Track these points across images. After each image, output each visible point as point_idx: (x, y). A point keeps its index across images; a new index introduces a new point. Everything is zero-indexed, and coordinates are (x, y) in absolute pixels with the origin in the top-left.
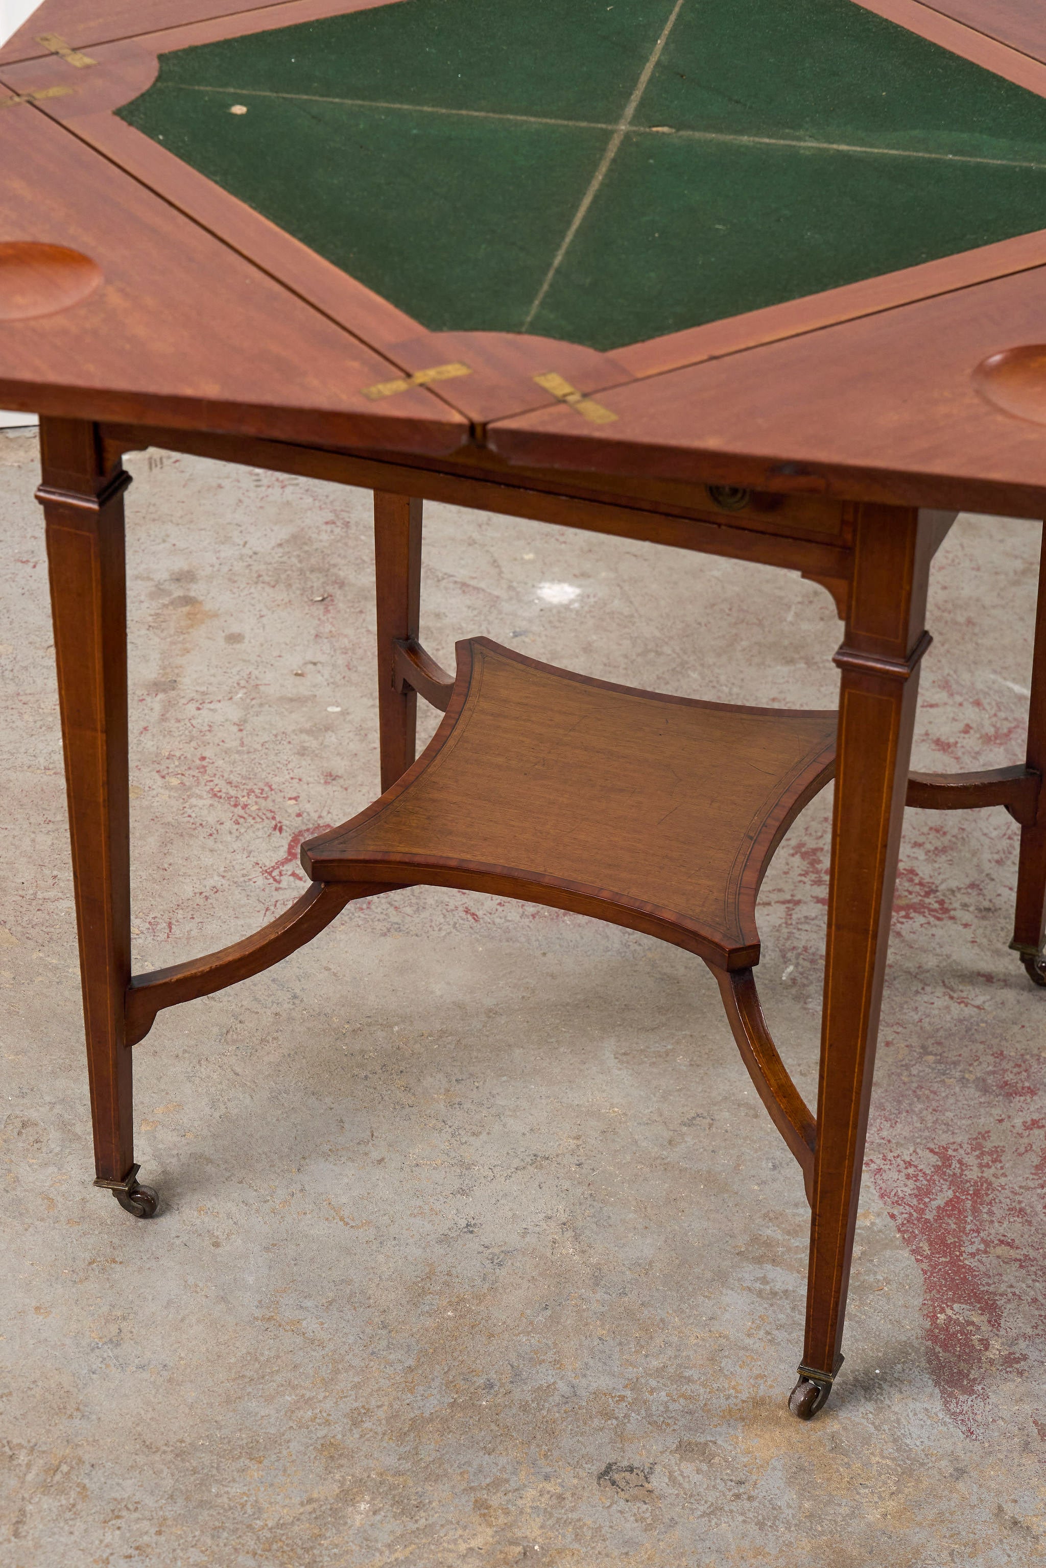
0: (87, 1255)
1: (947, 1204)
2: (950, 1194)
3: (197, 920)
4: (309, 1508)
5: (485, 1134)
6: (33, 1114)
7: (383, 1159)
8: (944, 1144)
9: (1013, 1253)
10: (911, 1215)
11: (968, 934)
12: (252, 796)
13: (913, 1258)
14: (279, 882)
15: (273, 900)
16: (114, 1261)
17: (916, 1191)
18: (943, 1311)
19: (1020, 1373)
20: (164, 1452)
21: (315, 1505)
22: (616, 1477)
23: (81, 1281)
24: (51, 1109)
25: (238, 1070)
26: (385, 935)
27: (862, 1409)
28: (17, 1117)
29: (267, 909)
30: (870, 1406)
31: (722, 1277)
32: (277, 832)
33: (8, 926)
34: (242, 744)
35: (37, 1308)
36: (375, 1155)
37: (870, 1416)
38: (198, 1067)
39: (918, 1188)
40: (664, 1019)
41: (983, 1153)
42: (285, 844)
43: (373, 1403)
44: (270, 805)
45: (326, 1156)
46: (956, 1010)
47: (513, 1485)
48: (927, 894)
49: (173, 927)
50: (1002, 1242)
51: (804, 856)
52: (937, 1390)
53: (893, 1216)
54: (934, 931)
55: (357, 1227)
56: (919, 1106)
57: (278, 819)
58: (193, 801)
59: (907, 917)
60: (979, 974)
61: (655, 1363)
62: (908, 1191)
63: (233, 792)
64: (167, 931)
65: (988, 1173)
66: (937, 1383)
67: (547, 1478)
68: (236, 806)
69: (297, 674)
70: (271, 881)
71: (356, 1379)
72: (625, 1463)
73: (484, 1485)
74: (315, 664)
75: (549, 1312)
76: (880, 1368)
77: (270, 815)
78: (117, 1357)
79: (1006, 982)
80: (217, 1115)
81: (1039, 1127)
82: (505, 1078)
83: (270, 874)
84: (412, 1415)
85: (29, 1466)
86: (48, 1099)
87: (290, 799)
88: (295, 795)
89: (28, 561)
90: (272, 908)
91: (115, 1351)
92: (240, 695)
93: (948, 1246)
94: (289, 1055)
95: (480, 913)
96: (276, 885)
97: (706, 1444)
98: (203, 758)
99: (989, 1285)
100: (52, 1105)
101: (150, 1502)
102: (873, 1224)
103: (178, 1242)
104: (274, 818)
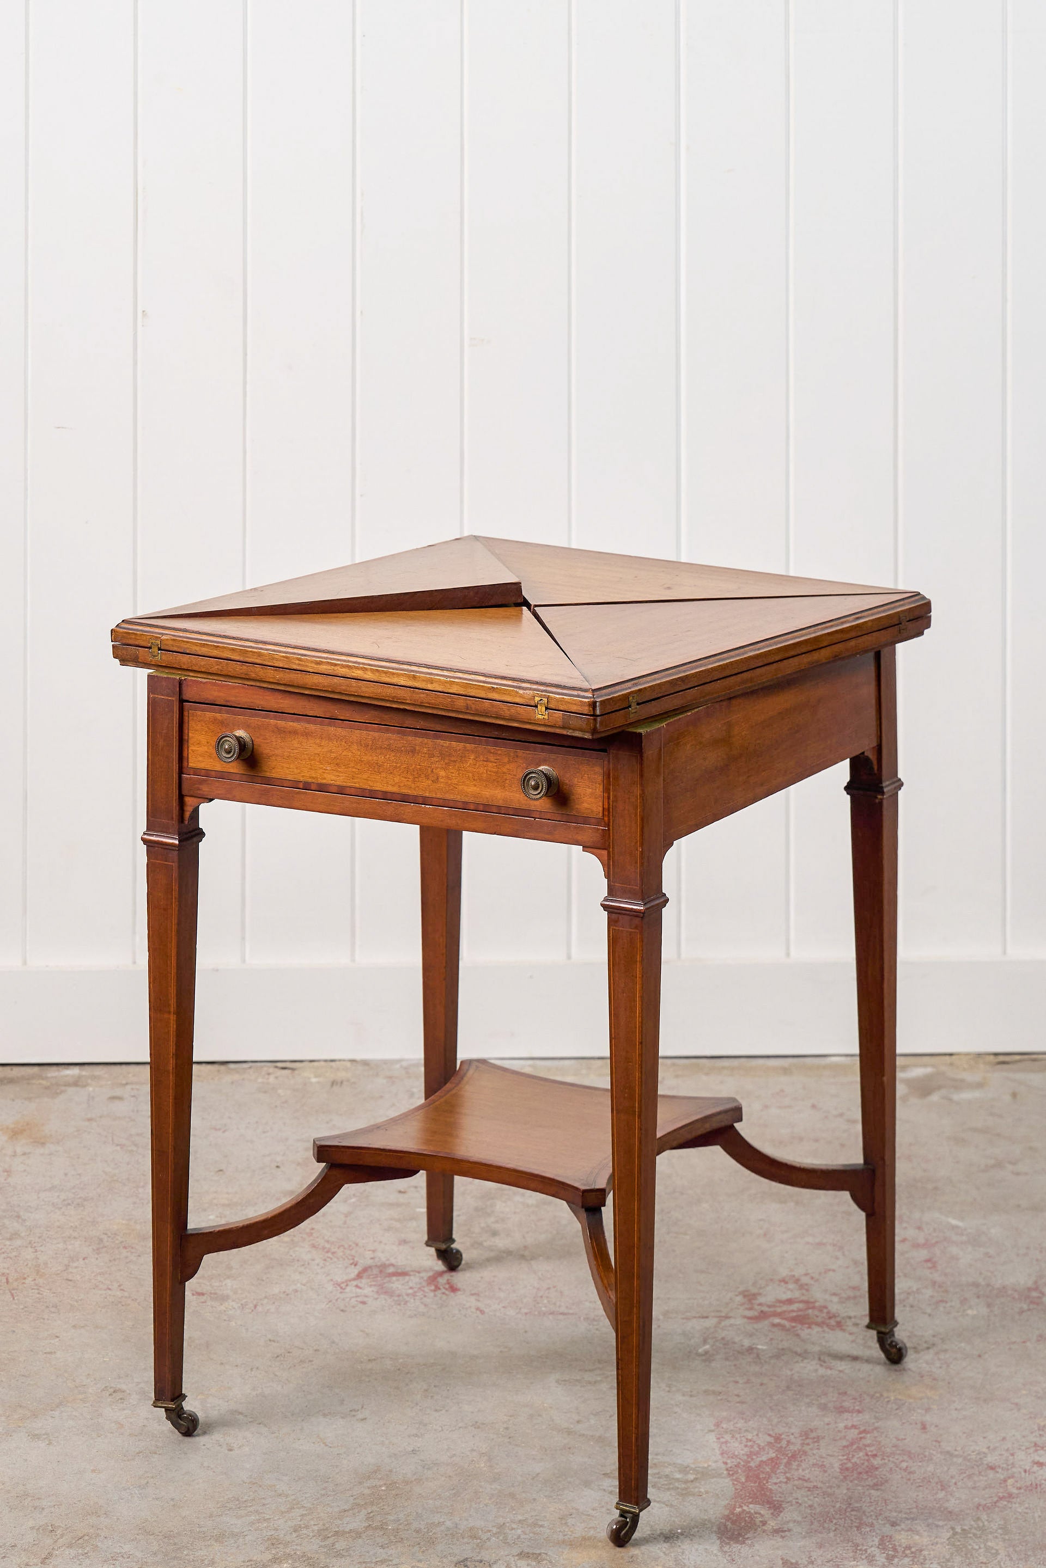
0: (137, 1450)
1: (769, 1460)
2: (774, 1455)
3: (276, 1304)
4: (248, 1564)
5: (444, 1411)
6: (124, 1387)
7: (365, 1419)
8: (780, 1432)
9: (805, 1484)
10: (740, 1463)
11: (851, 1338)
12: (342, 1249)
13: (731, 1483)
14: (344, 1289)
15: (336, 1298)
16: (156, 1453)
17: (748, 1453)
18: (741, 1507)
19: (783, 1537)
20: (158, 1535)
21: (252, 1563)
22: (469, 1563)
23: (128, 1460)
24: (137, 1385)
25: (277, 1374)
26: (411, 1317)
27: (658, 1546)
28: (111, 1388)
29: (330, 1302)
30: (666, 1545)
31: (587, 1484)
32: (353, 1266)
33: (138, 1301)
34: (345, 1223)
35: (93, 1471)
36: (360, 1416)
37: (664, 1549)
38: (249, 1371)
39: (751, 1452)
40: (600, 1366)
41: (807, 1438)
42: (356, 1272)
43: (312, 1523)
44: (353, 1252)
45: (325, 1415)
46: (822, 1371)
47: (394, 1562)
48: (830, 1318)
49: (258, 1307)
50: (800, 1479)
51: (745, 1296)
52: (718, 1542)
53: (726, 1463)
54: (826, 1335)
55: (334, 1447)
56: (770, 1414)
57: (356, 1259)
58: (297, 1249)
59: (809, 1328)
60: (849, 1356)
61: (520, 1518)
62: (742, 1452)
63: (327, 1246)
64: (253, 1308)
65: (806, 1448)
66: (719, 1538)
67: (420, 1561)
68: (328, 1252)
69: (400, 1192)
70: (339, 1288)
71: (304, 1513)
72: (479, 1558)
73: (374, 1561)
74: (416, 1187)
75: (454, 1491)
76: (681, 1529)
77: (350, 1257)
78: (140, 1494)
79: (868, 1361)
80: (254, 1393)
81: (856, 1428)
82: (470, 1387)
83: (339, 1285)
84: (337, 1530)
85: (62, 1536)
86: (136, 1380)
87: (369, 1251)
88: (373, 1248)
89: (219, 1129)
90: (334, 1301)
91: (141, 1491)
92: (353, 1200)
93: (760, 1479)
94: (317, 1369)
95: (486, 1310)
96: (342, 1290)
97: (540, 1554)
98: (313, 1229)
99: (780, 1497)
100: (138, 1383)
101: (139, 1555)
102: (709, 1466)
103: (203, 1447)
104: (353, 1259)
